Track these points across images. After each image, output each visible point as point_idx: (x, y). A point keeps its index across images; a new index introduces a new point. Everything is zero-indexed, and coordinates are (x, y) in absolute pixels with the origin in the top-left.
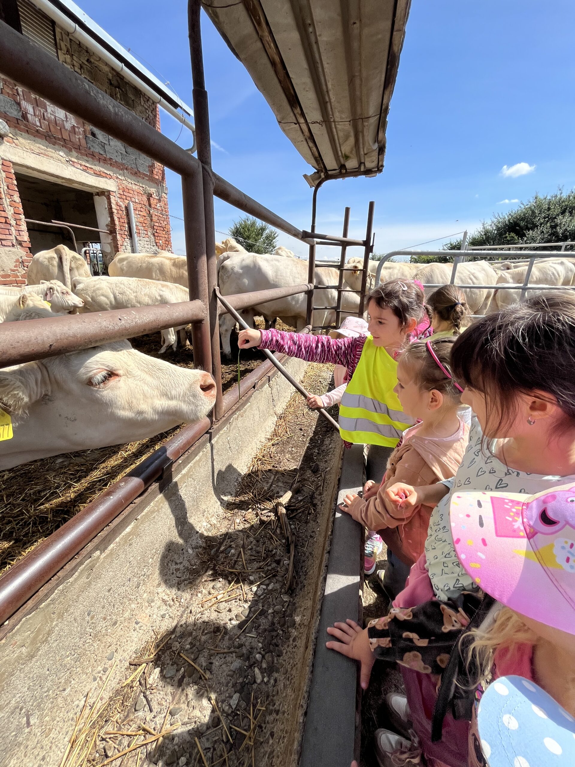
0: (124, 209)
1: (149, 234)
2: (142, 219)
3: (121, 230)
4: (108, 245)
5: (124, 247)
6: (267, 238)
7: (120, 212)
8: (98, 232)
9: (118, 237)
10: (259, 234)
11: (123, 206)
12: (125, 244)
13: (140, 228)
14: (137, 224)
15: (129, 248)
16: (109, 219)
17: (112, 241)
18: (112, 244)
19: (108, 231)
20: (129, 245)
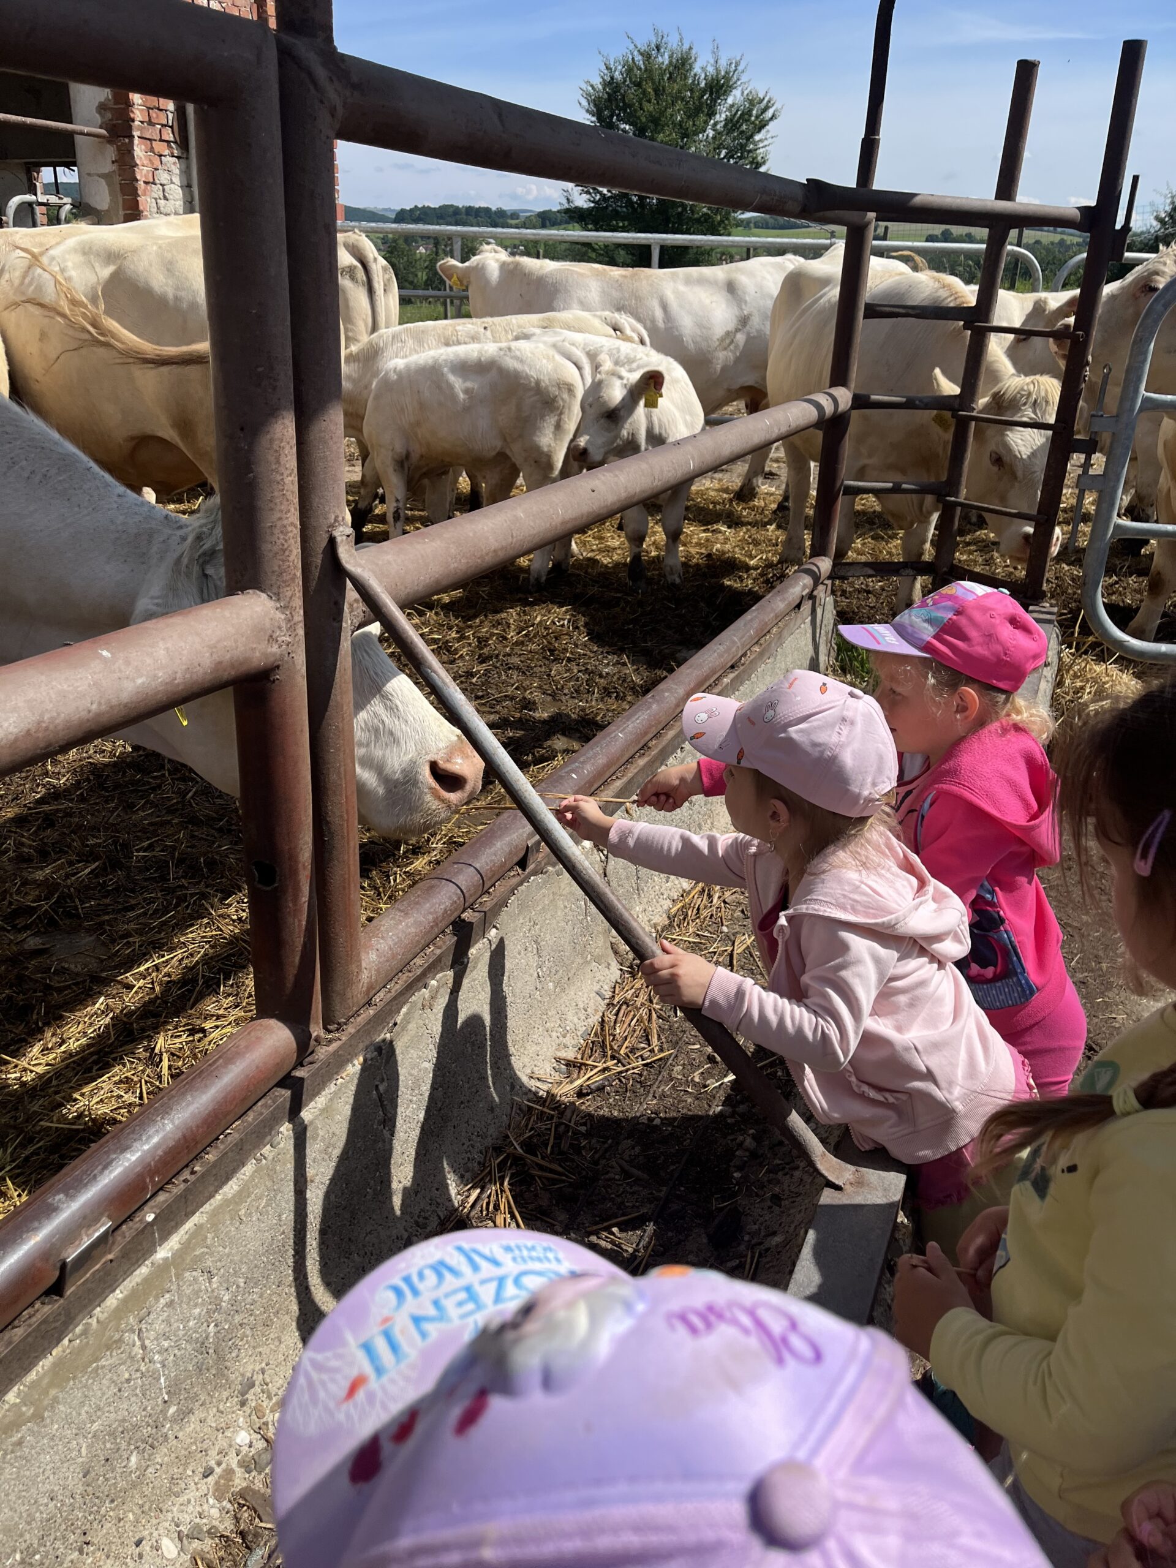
3: (151, 123)
4: (103, 182)
5: (156, 191)
6: (732, 124)
8: (71, 134)
9: (139, 151)
10: (698, 110)
12: (163, 177)
17: (114, 167)
18: (117, 179)
19: (103, 132)
20: (176, 180)
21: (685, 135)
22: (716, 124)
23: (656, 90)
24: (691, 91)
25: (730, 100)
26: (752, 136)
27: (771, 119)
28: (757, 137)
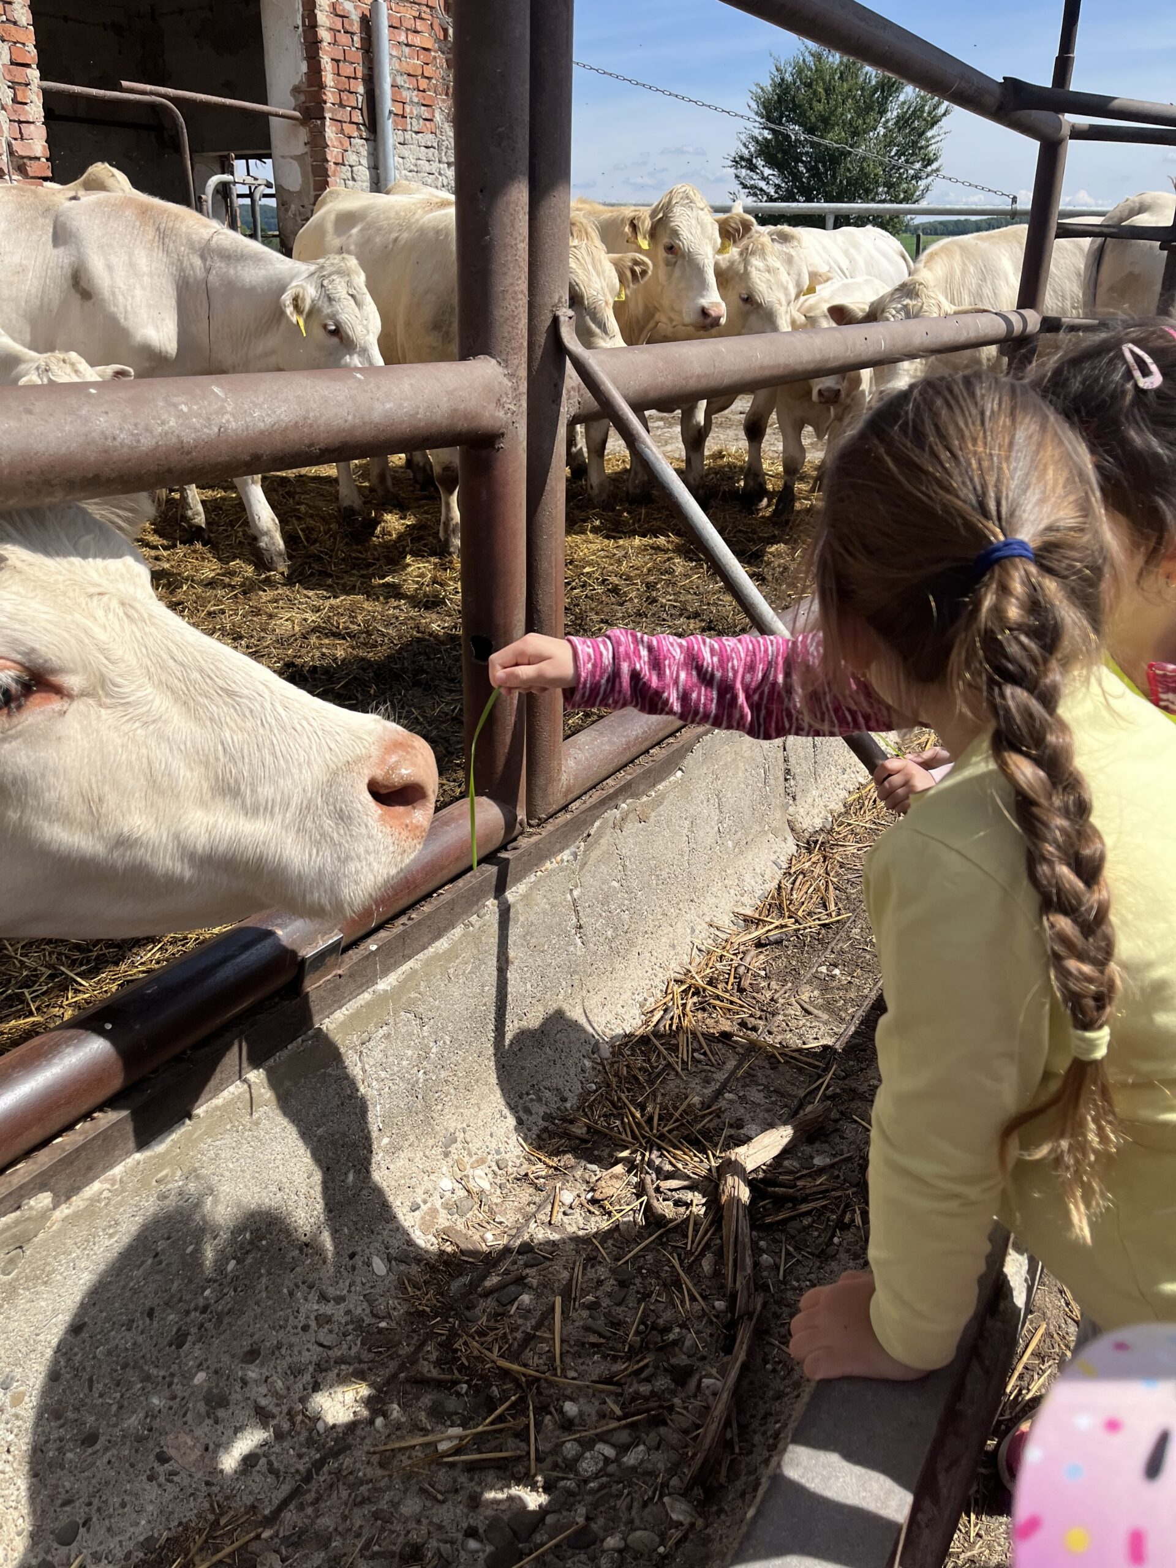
0: (356, 27)
1: (438, 117)
2: (415, 63)
3: (342, 105)
4: (295, 165)
5: (345, 171)
6: (903, 122)
7: (344, 38)
8: (266, 116)
9: (330, 132)
10: (869, 108)
11: (355, 17)
12: (352, 158)
13: (406, 95)
14: (400, 81)
15: (363, 173)
16: (304, 67)
17: (306, 149)
18: (309, 160)
19: (297, 114)
20: (364, 162)
21: (855, 134)
22: (887, 121)
23: (826, 90)
24: (863, 89)
25: (902, 98)
26: (923, 133)
27: (944, 115)
28: (929, 134)
